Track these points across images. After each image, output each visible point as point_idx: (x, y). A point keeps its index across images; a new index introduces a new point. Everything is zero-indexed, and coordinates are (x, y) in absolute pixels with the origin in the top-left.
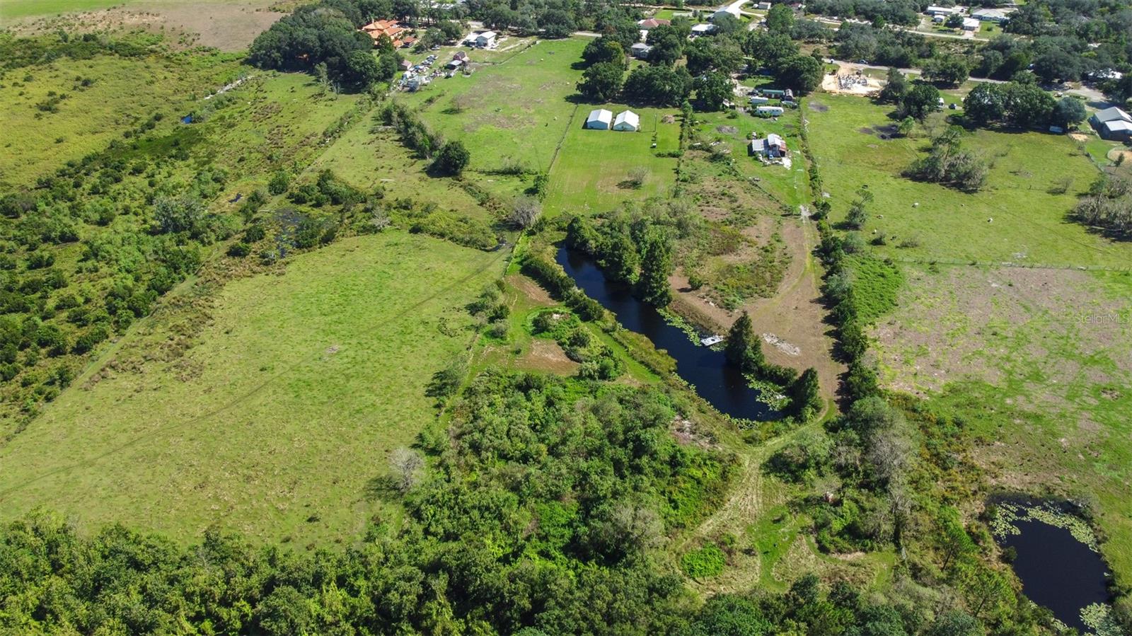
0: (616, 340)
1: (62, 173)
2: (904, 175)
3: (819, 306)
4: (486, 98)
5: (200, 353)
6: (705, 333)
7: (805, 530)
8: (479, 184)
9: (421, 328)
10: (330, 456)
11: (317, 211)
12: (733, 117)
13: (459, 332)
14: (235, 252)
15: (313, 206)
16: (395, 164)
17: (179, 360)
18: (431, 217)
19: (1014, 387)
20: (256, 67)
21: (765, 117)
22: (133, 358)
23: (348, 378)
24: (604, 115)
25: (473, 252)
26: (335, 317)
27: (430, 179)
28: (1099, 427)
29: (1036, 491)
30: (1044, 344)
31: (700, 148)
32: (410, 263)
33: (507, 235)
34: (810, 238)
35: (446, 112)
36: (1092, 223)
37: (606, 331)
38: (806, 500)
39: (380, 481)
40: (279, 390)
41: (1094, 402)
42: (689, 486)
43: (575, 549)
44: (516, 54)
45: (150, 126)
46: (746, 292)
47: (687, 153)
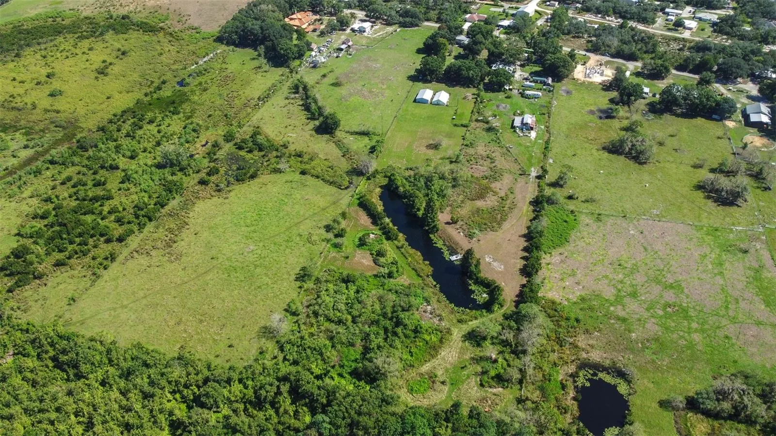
0: (402, 253)
1: (111, 122)
2: (604, 148)
3: (523, 239)
5: (181, 246)
6: (453, 252)
7: (476, 374)
8: (345, 141)
9: (298, 239)
10: (242, 312)
11: (250, 155)
12: (508, 97)
14: (202, 182)
15: (248, 152)
16: (297, 123)
17: (170, 249)
18: (313, 163)
19: (618, 300)
20: (223, 44)
21: (529, 99)
22: (147, 247)
23: (256, 266)
24: (427, 94)
25: (333, 189)
26: (252, 228)
27: (317, 136)
29: (607, 363)
30: (646, 273)
31: (482, 121)
32: (298, 195)
33: (355, 178)
34: (531, 192)
35: (333, 85)
36: (710, 192)
37: (398, 248)
39: (265, 328)
40: (220, 271)
41: (661, 313)
42: (421, 344)
44: (383, 39)
45: (159, 88)
46: (483, 227)
47: (473, 124)
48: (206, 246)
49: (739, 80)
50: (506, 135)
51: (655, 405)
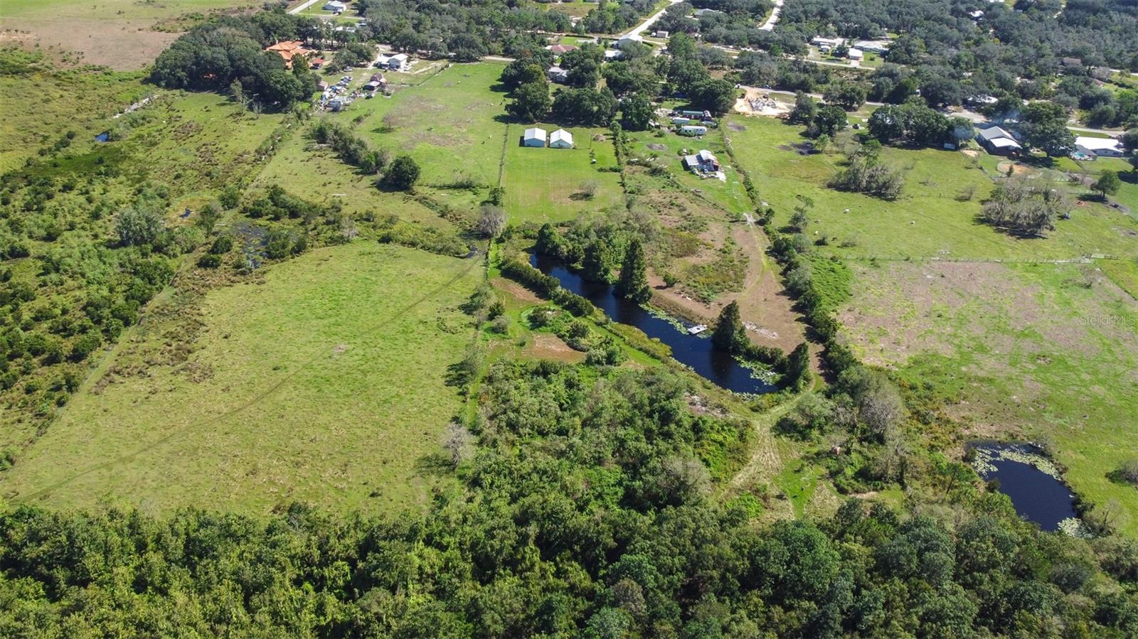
0: (610, 331)
2: (830, 186)
3: (784, 298)
4: (414, 118)
7: (824, 478)
8: (434, 198)
10: (372, 442)
11: (275, 225)
12: (660, 135)
13: (459, 329)
15: (271, 219)
17: (184, 363)
18: (396, 228)
19: (965, 358)
21: (690, 136)
22: (136, 364)
23: (365, 373)
24: (539, 133)
25: (450, 260)
26: (332, 320)
27: (383, 194)
28: (1041, 386)
30: (981, 323)
31: (638, 163)
32: (390, 269)
33: (476, 243)
34: (761, 241)
35: (377, 131)
36: (998, 224)
37: (599, 324)
38: (818, 454)
41: (1032, 367)
42: (713, 448)
43: (631, 503)
44: (430, 76)
45: (64, 144)
46: (716, 287)
47: (626, 169)
48: (254, 352)
50: (684, 178)
51: (1103, 481)
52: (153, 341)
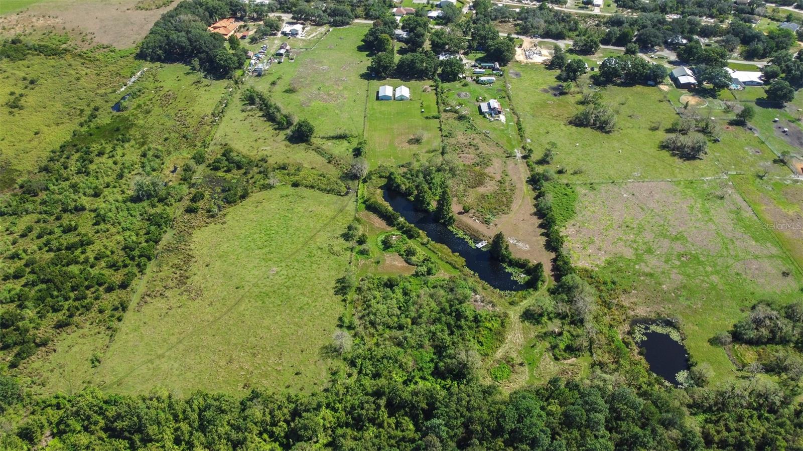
0: (430, 249)
2: (570, 123)
3: (535, 217)
4: (309, 79)
5: (196, 280)
6: (477, 240)
7: (547, 350)
8: (324, 147)
9: (320, 252)
10: (294, 337)
11: (229, 176)
12: (465, 85)
13: (342, 253)
14: (190, 210)
15: (225, 171)
16: (267, 135)
17: (185, 286)
18: (302, 174)
19: (639, 259)
20: (146, 60)
21: (485, 84)
22: (157, 289)
23: (288, 288)
24: (387, 90)
25: (333, 197)
26: (267, 249)
27: (292, 146)
28: (681, 277)
29: (653, 316)
30: (652, 230)
31: (451, 111)
32: (299, 208)
33: (350, 183)
34: (524, 173)
35: (286, 91)
36: (673, 150)
37: (423, 244)
38: (545, 334)
39: (326, 348)
40: (252, 300)
41: (678, 263)
42: (486, 332)
43: (438, 374)
44: (318, 40)
45: (93, 116)
46: (495, 212)
47: (443, 115)
48: (224, 276)
49: (656, 48)
50: (478, 121)
51: (707, 344)
52: (166, 271)
